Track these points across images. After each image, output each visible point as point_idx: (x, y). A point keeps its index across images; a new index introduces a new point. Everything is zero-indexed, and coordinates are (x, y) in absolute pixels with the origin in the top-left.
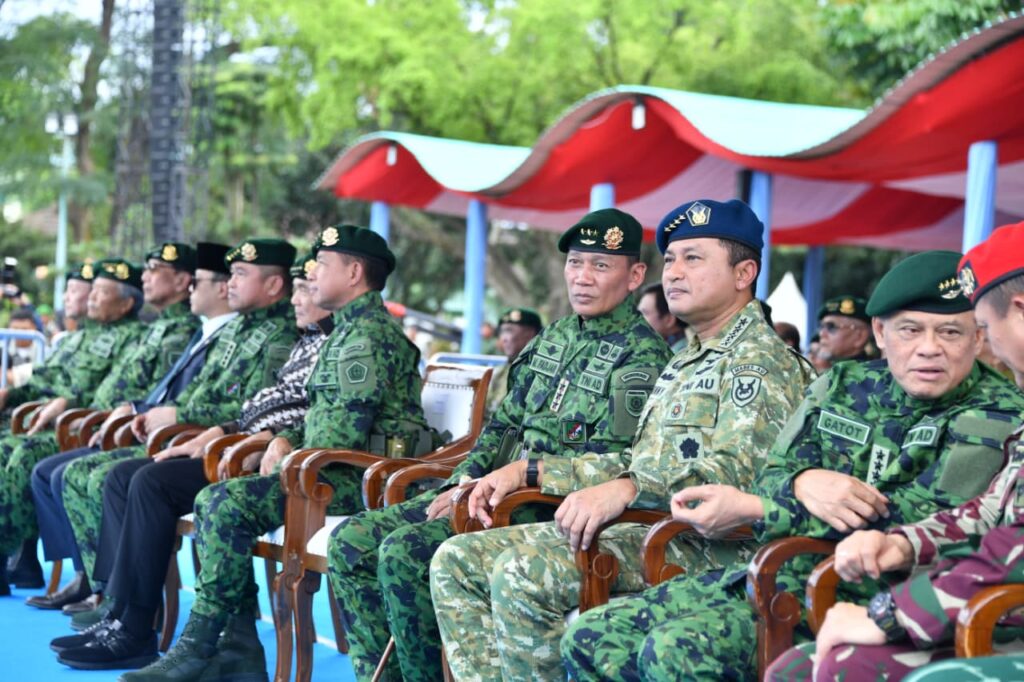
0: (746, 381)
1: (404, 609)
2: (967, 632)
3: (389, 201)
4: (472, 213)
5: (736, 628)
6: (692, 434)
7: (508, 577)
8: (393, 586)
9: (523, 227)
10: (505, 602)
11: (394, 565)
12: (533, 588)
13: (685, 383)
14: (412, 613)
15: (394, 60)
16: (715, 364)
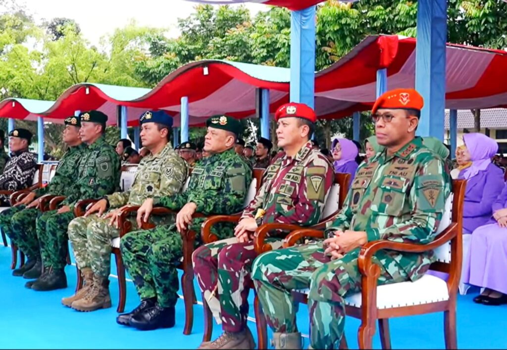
0: (169, 168)
1: (53, 238)
2: (257, 239)
3: (13, 117)
4: (39, 119)
5: (177, 243)
6: (151, 184)
7: (93, 228)
8: (50, 231)
9: (50, 123)
10: (92, 235)
11: (51, 224)
12: (101, 232)
13: (149, 167)
14: (55, 239)
15: (12, 77)
16: (158, 162)
